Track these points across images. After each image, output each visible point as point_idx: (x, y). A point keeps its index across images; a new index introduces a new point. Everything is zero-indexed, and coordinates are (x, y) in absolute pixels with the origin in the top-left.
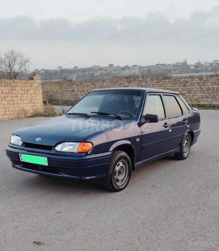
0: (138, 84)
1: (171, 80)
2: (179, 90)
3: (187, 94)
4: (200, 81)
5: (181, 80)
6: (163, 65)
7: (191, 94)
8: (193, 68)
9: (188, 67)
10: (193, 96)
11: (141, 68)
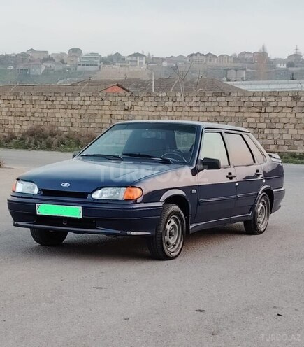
0: (155, 104)
1: (230, 99)
2: (250, 120)
3: (267, 131)
4: (294, 104)
5: (254, 99)
6: (207, 55)
7: (276, 131)
8: (283, 66)
9: (271, 64)
10: (281, 134)
11: (152, 61)
